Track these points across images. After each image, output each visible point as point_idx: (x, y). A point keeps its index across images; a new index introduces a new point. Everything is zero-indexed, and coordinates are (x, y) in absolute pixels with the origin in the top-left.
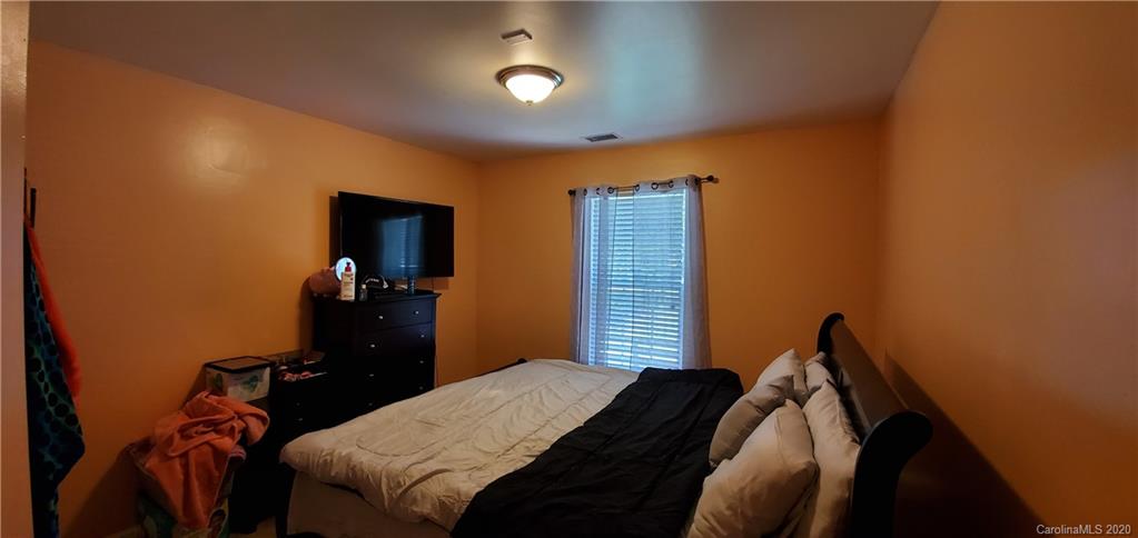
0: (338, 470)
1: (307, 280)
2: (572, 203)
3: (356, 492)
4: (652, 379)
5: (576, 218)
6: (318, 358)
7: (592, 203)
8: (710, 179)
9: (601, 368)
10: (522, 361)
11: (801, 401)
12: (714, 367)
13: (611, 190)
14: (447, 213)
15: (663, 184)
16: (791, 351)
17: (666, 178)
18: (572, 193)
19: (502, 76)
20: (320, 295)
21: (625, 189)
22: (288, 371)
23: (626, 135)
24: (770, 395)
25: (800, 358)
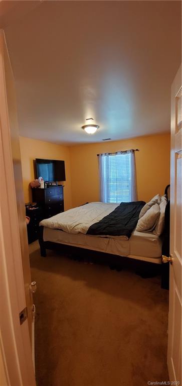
0: (56, 226)
1: (30, 184)
2: (98, 158)
3: (61, 230)
4: (123, 205)
5: (99, 163)
6: (35, 204)
7: (104, 158)
8: (137, 150)
9: (109, 204)
10: (87, 203)
11: (159, 204)
12: (139, 200)
13: (109, 154)
14: (62, 163)
15: (124, 152)
16: (158, 195)
17: (125, 150)
18: (98, 155)
19: (83, 127)
20: (34, 188)
21: (113, 153)
22: (30, 207)
23: (113, 139)
24: (152, 203)
25: (160, 196)
